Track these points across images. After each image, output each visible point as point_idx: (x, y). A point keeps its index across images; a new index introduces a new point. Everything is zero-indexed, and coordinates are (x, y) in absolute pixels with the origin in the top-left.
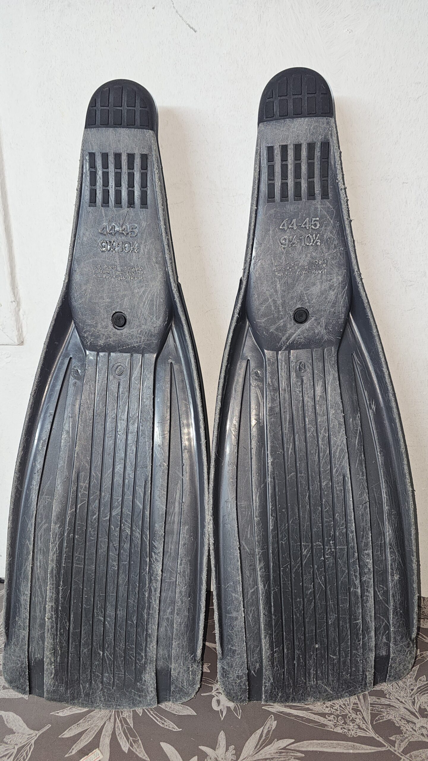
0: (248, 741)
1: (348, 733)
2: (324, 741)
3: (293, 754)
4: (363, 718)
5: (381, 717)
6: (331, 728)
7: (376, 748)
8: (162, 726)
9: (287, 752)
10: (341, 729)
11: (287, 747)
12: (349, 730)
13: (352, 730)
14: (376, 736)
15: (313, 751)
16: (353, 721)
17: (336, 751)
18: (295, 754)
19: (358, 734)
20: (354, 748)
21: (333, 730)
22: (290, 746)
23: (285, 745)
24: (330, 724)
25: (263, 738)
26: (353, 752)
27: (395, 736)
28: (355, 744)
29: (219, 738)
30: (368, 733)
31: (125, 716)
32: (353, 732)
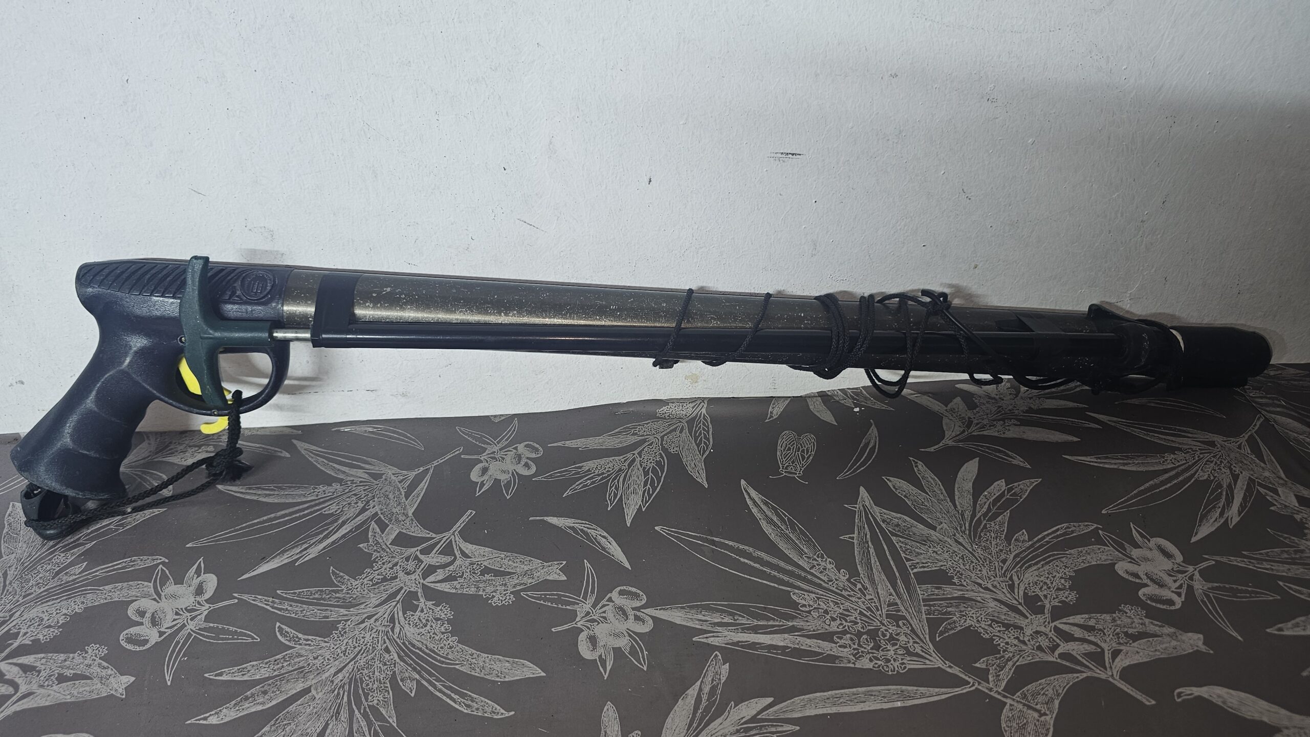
0: (671, 715)
1: (885, 667)
2: (837, 692)
3: (773, 729)
4: (913, 630)
5: (949, 624)
6: (849, 662)
7: (949, 690)
8: (466, 711)
9: (761, 727)
10: (871, 660)
11: (759, 717)
12: (888, 661)
13: (895, 660)
14: (946, 666)
15: (816, 715)
16: (893, 640)
17: (867, 709)
18: (780, 729)
19: (908, 667)
20: (903, 696)
21: (853, 666)
22: (764, 713)
23: (754, 712)
24: (845, 653)
25: (704, 703)
26: (903, 705)
27: (984, 659)
28: (904, 687)
29: (604, 719)
30: (928, 662)
31: (376, 702)
32: (896, 664)
